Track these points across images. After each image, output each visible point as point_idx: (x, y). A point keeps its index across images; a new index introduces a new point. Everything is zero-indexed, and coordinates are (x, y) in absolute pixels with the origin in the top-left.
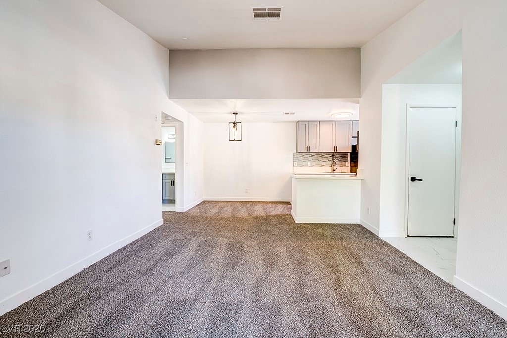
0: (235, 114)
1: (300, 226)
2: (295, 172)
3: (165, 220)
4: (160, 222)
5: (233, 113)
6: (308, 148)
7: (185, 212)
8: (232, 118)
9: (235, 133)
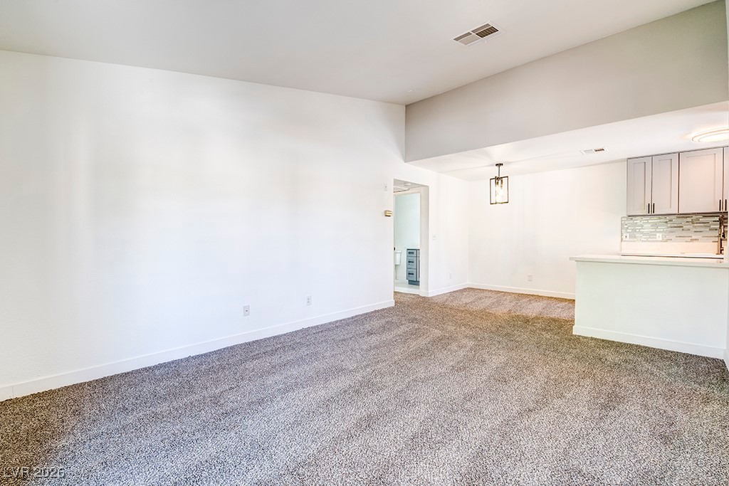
0: (499, 165)
1: (578, 339)
2: (624, 252)
3: (396, 302)
4: (389, 302)
5: (497, 165)
6: (651, 208)
7: (431, 298)
8: (494, 172)
9: (500, 192)
